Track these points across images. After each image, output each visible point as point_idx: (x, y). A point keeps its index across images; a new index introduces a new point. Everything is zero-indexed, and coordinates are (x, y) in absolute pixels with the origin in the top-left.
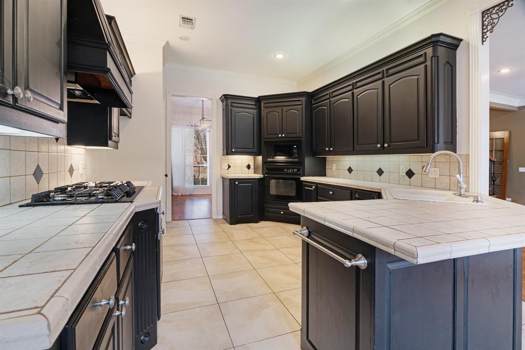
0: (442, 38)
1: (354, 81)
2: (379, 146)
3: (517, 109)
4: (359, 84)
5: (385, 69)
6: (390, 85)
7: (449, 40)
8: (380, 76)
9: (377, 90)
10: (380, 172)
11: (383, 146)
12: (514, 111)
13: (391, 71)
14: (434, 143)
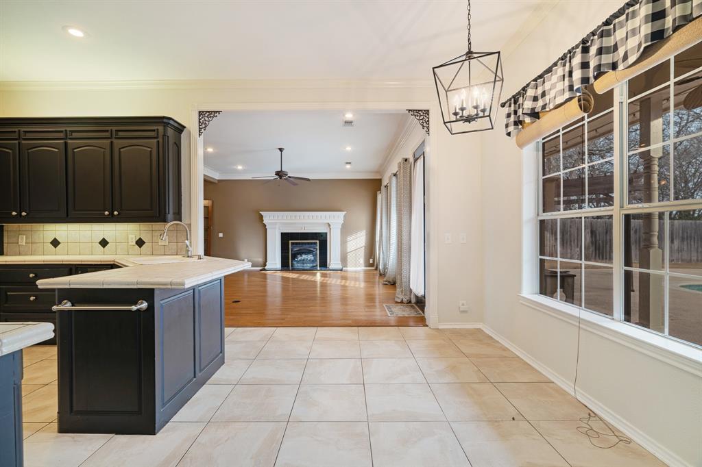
0: (171, 122)
1: (68, 129)
2: (107, 213)
3: (217, 182)
4: (75, 135)
5: (114, 128)
6: (120, 149)
7: (176, 125)
8: (108, 134)
9: (103, 150)
10: (104, 243)
11: (111, 214)
12: (215, 183)
13: (121, 134)
14: (166, 213)
